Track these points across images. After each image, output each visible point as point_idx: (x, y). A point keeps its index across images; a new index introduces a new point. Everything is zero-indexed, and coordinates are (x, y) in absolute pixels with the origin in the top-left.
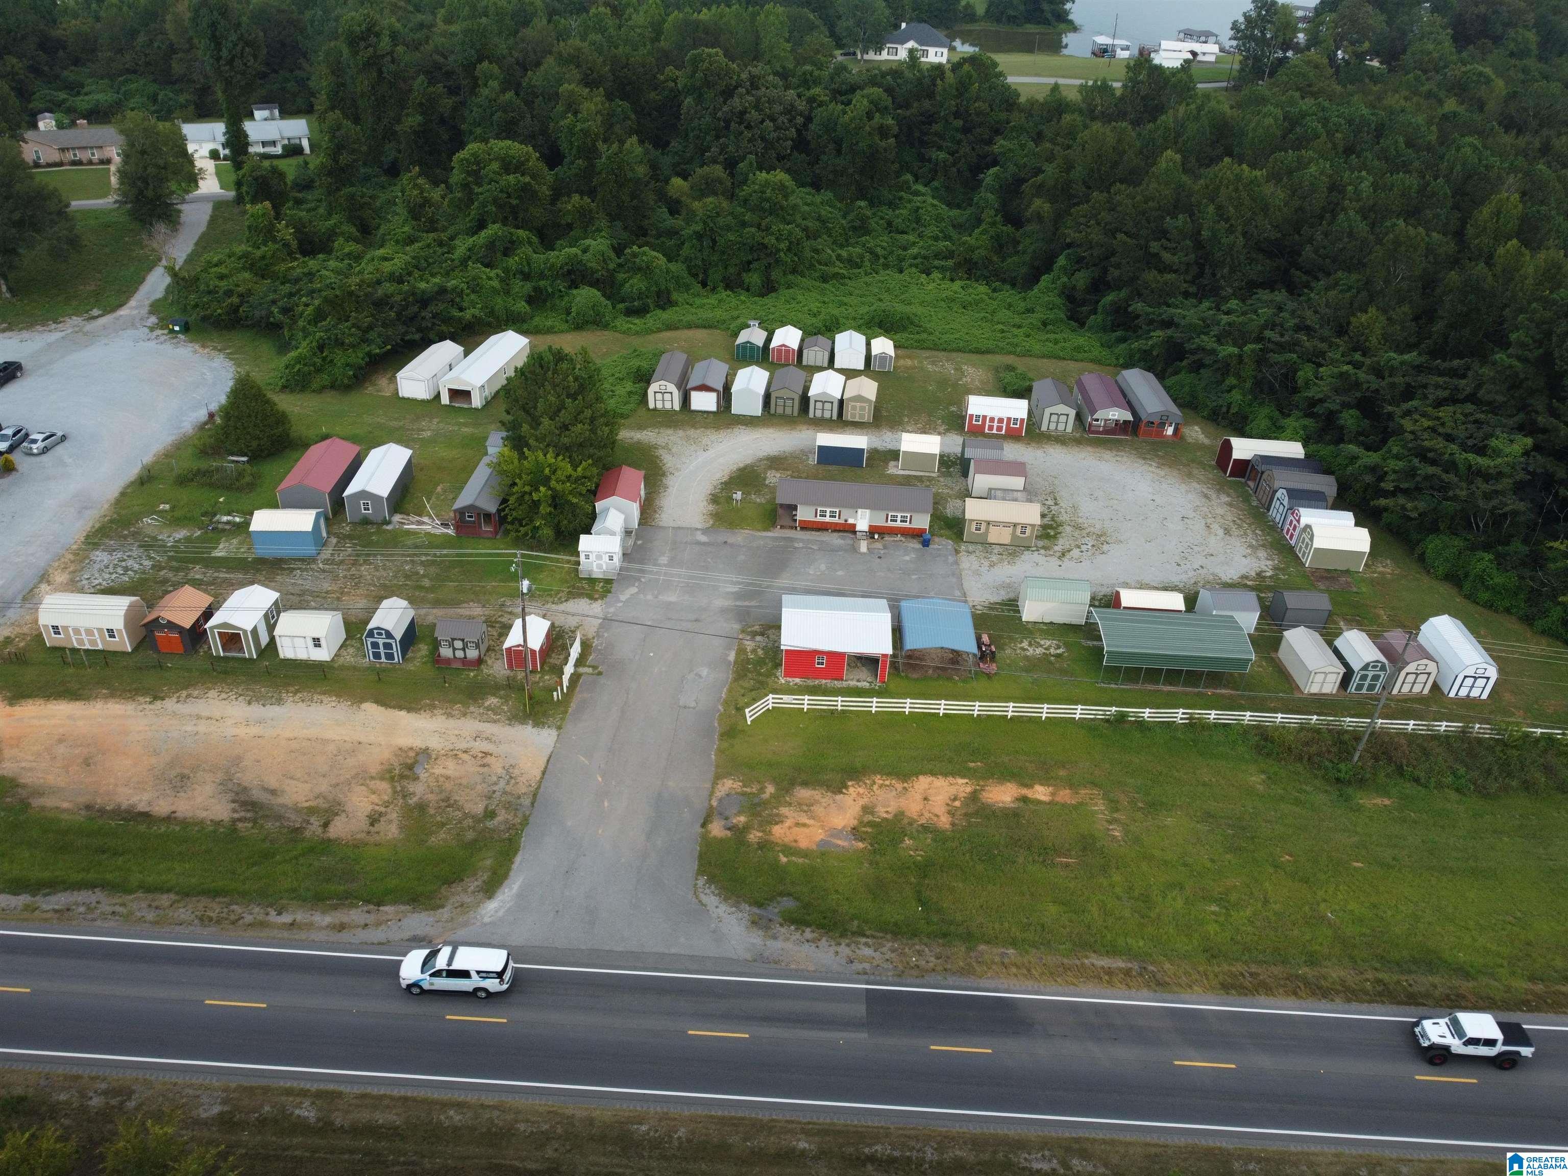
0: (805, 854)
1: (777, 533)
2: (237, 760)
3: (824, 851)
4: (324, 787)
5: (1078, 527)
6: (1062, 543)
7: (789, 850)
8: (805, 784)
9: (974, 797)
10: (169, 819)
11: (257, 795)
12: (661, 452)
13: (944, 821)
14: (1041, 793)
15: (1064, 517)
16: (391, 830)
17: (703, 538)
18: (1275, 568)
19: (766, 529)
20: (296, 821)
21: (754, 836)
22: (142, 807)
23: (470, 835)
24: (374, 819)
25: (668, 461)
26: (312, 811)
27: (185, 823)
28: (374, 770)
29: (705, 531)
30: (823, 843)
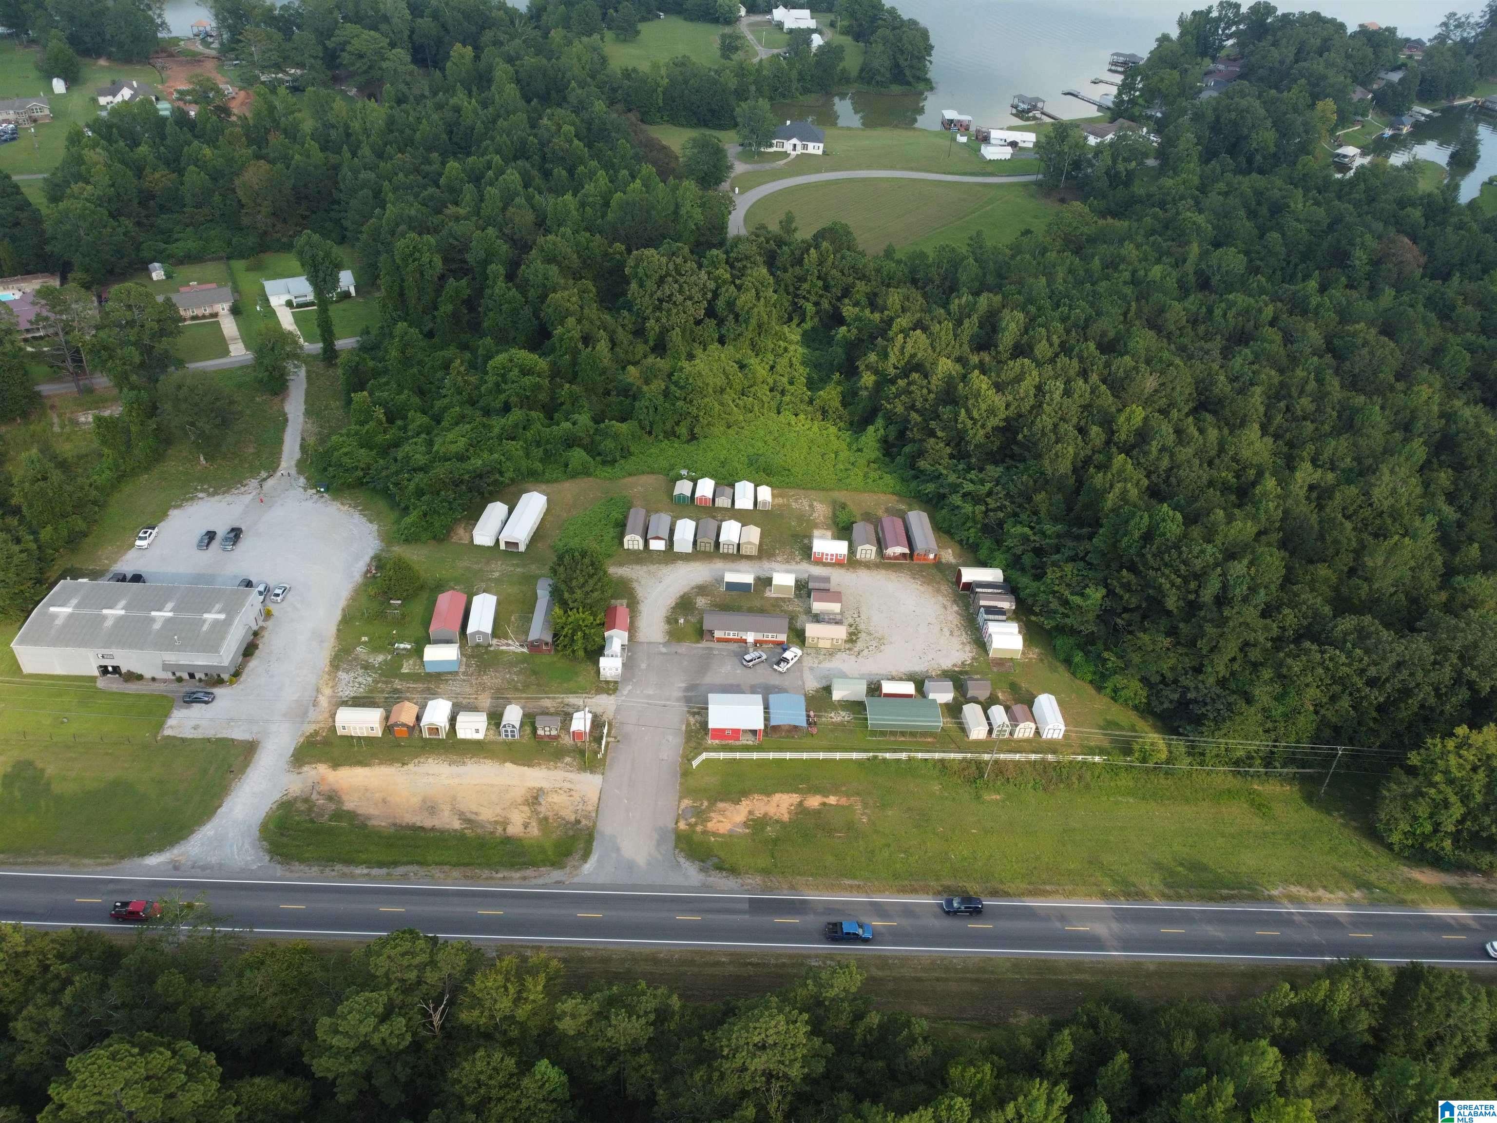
0: (722, 836)
1: (704, 644)
2: (454, 798)
3: (731, 835)
4: (498, 810)
5: (870, 634)
6: (860, 645)
7: (715, 834)
8: (722, 800)
9: (801, 803)
10: (433, 829)
11: (469, 816)
12: (635, 585)
13: (786, 817)
14: (832, 800)
15: (862, 627)
16: (535, 831)
17: (663, 650)
18: (973, 658)
19: (697, 642)
20: (490, 828)
21: (699, 828)
22: (419, 824)
23: (571, 833)
24: (526, 826)
25: (640, 592)
26: (496, 822)
27: (442, 832)
28: (519, 801)
29: (665, 644)
30: (731, 830)
